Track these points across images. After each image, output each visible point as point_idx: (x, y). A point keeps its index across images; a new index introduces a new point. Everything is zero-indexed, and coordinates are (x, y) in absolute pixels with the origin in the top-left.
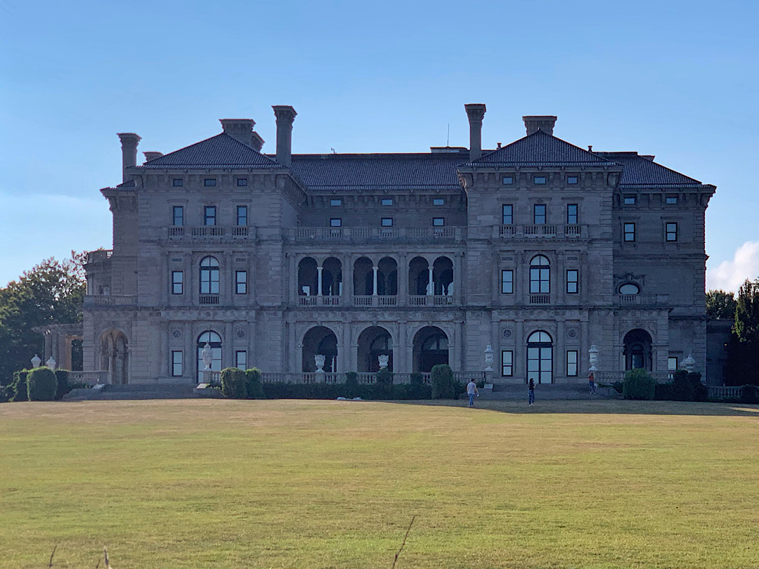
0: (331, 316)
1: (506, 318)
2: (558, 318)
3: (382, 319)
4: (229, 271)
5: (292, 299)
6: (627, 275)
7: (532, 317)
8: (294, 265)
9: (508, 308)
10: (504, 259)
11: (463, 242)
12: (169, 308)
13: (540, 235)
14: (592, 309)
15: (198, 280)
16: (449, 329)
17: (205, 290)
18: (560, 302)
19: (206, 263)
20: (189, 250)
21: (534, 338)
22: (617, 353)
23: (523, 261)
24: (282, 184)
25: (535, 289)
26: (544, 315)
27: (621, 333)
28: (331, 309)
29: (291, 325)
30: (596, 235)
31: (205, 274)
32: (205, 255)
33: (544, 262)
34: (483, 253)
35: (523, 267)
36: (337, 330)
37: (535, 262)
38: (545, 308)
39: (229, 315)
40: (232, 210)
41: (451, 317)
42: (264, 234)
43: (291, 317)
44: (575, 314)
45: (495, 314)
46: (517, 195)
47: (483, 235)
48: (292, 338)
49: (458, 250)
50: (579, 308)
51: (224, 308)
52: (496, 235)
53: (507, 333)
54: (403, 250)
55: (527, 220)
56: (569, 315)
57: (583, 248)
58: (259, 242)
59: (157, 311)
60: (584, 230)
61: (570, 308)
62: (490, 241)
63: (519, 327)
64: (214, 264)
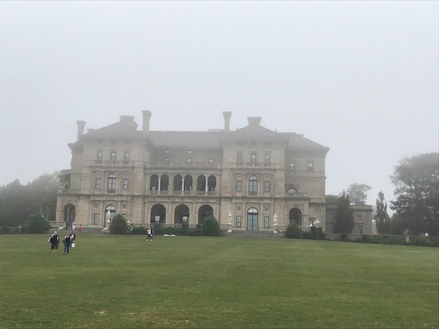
0: (164, 200)
1: (238, 202)
2: (260, 202)
3: (185, 201)
4: (120, 179)
5: (147, 192)
6: (291, 185)
7: (250, 202)
8: (148, 178)
9: (239, 198)
10: (238, 177)
11: (221, 169)
12: (93, 195)
13: (253, 167)
14: (275, 199)
16: (214, 207)
17: (110, 187)
18: (262, 195)
19: (110, 176)
20: (103, 170)
21: (251, 211)
22: (286, 218)
23: (246, 178)
24: (145, 143)
25: (251, 190)
26: (255, 201)
27: (288, 210)
28: (164, 197)
29: (146, 204)
31: (110, 180)
32: (110, 172)
33: (255, 178)
34: (229, 174)
35: (246, 180)
36: (166, 206)
37: (251, 178)
38: (256, 198)
39: (120, 199)
41: (215, 201)
42: (136, 164)
43: (146, 200)
44: (268, 201)
45: (234, 201)
46: (244, 150)
47: (229, 167)
48: (146, 208)
49: (218, 173)
50: (270, 198)
51: (117, 196)
52: (235, 166)
53: (239, 208)
54: (195, 172)
55: (249, 161)
56: (265, 201)
57: (271, 173)
58: (133, 168)
59: (88, 196)
60: (272, 165)
61: (266, 198)
62: (232, 169)
63: (244, 206)
64: (114, 176)
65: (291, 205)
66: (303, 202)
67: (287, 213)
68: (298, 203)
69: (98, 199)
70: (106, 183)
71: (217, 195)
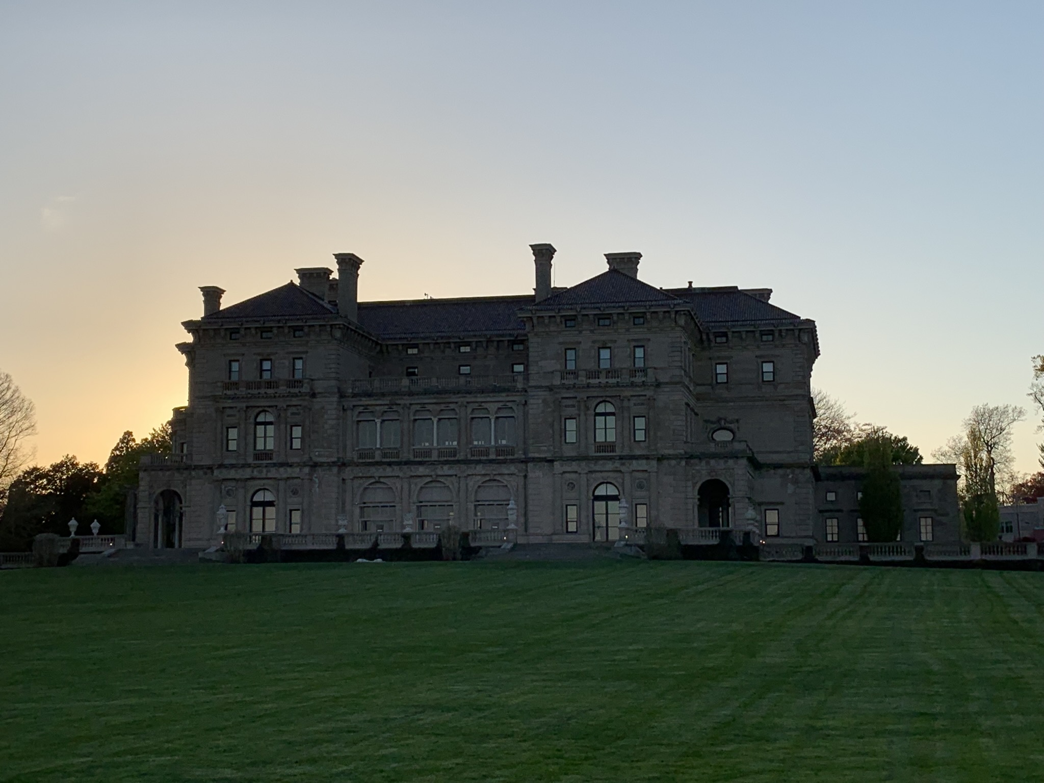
0: (390, 472)
1: (569, 469)
2: (623, 469)
3: (440, 473)
4: (283, 426)
5: (348, 454)
6: (719, 420)
7: (597, 468)
8: (351, 420)
9: (572, 459)
10: (566, 406)
11: (524, 391)
13: (603, 380)
14: (661, 459)
15: (252, 436)
16: (512, 483)
18: (626, 451)
21: (601, 491)
22: (690, 507)
23: (586, 408)
25: (600, 438)
27: (694, 484)
28: (390, 464)
32: (261, 409)
34: (544, 401)
35: (586, 415)
36: (396, 486)
38: (611, 458)
39: (283, 472)
40: (287, 362)
41: (513, 469)
43: (348, 473)
45: (557, 464)
46: (580, 339)
47: (544, 382)
48: (348, 494)
49: (519, 399)
50: (647, 458)
51: (276, 465)
52: (557, 381)
53: (571, 486)
54: (463, 400)
55: (592, 365)
56: (635, 465)
57: (649, 393)
58: (313, 395)
59: (209, 469)
60: (652, 373)
61: (639, 457)
62: (550, 389)
63: (583, 478)
64: (270, 418)
65: (703, 472)
66: (731, 462)
67: (693, 494)
71: (519, 455)
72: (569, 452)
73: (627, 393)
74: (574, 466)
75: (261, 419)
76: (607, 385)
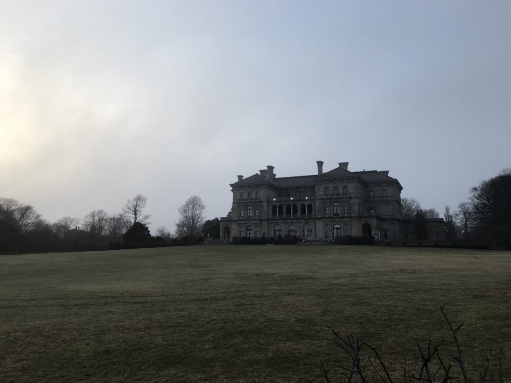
0: (280, 222)
2: (341, 220)
4: (254, 210)
5: (270, 217)
7: (334, 220)
8: (271, 208)
9: (327, 218)
10: (326, 204)
11: (314, 200)
12: (239, 220)
13: (335, 197)
14: (351, 218)
16: (312, 224)
17: (248, 215)
18: (342, 216)
20: (244, 205)
21: (335, 226)
22: (360, 230)
23: (331, 204)
24: (267, 186)
25: (335, 212)
26: (337, 220)
27: (361, 225)
28: (280, 219)
29: (270, 225)
30: (352, 196)
32: (248, 206)
33: (338, 204)
34: (320, 202)
35: (331, 206)
36: (282, 225)
37: (335, 204)
38: (338, 218)
39: (254, 222)
40: (254, 194)
42: (263, 200)
43: (270, 222)
44: (347, 219)
45: (323, 219)
46: (329, 186)
47: (320, 197)
48: (270, 227)
49: (313, 202)
50: (348, 217)
51: (253, 220)
52: (323, 197)
53: (327, 225)
54: (299, 203)
55: (332, 192)
56: (344, 220)
57: (348, 200)
58: (261, 202)
59: (236, 221)
60: (348, 194)
61: (345, 217)
62: (321, 199)
63: (330, 223)
64: (251, 208)
65: (363, 221)
66: (371, 219)
67: (361, 227)
68: (369, 219)
69: (242, 222)
70: (246, 213)
71: (313, 217)
72: (327, 216)
73: (342, 200)
74: (328, 220)
75: (249, 208)
76: (336, 198)
